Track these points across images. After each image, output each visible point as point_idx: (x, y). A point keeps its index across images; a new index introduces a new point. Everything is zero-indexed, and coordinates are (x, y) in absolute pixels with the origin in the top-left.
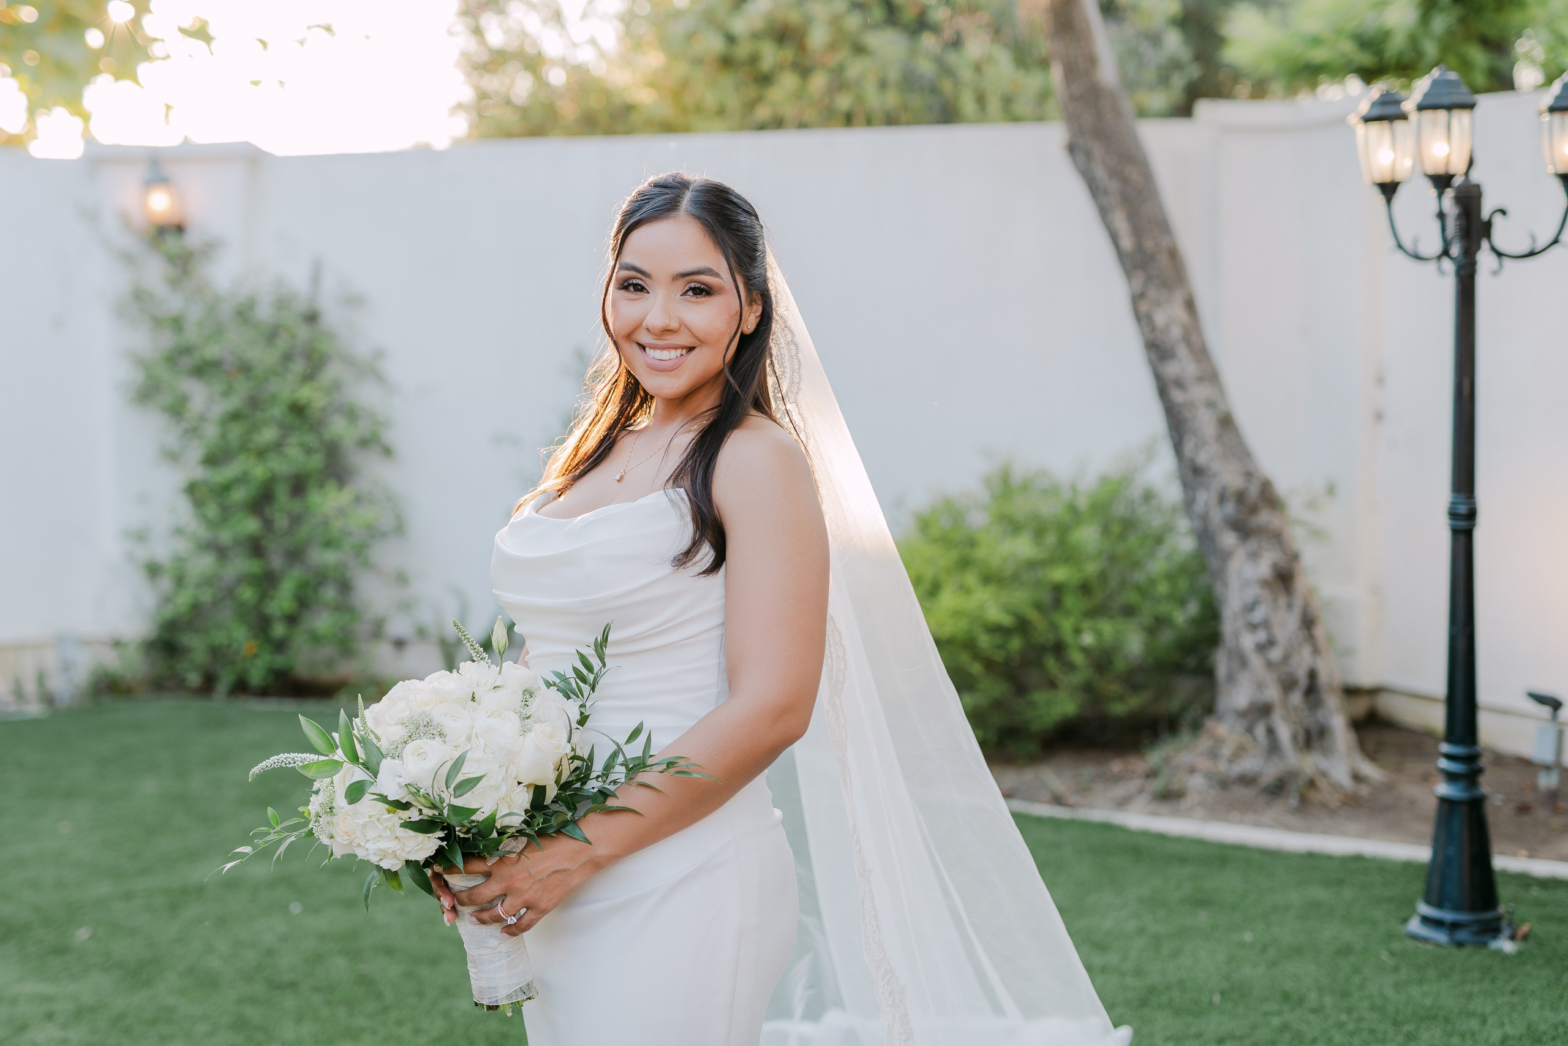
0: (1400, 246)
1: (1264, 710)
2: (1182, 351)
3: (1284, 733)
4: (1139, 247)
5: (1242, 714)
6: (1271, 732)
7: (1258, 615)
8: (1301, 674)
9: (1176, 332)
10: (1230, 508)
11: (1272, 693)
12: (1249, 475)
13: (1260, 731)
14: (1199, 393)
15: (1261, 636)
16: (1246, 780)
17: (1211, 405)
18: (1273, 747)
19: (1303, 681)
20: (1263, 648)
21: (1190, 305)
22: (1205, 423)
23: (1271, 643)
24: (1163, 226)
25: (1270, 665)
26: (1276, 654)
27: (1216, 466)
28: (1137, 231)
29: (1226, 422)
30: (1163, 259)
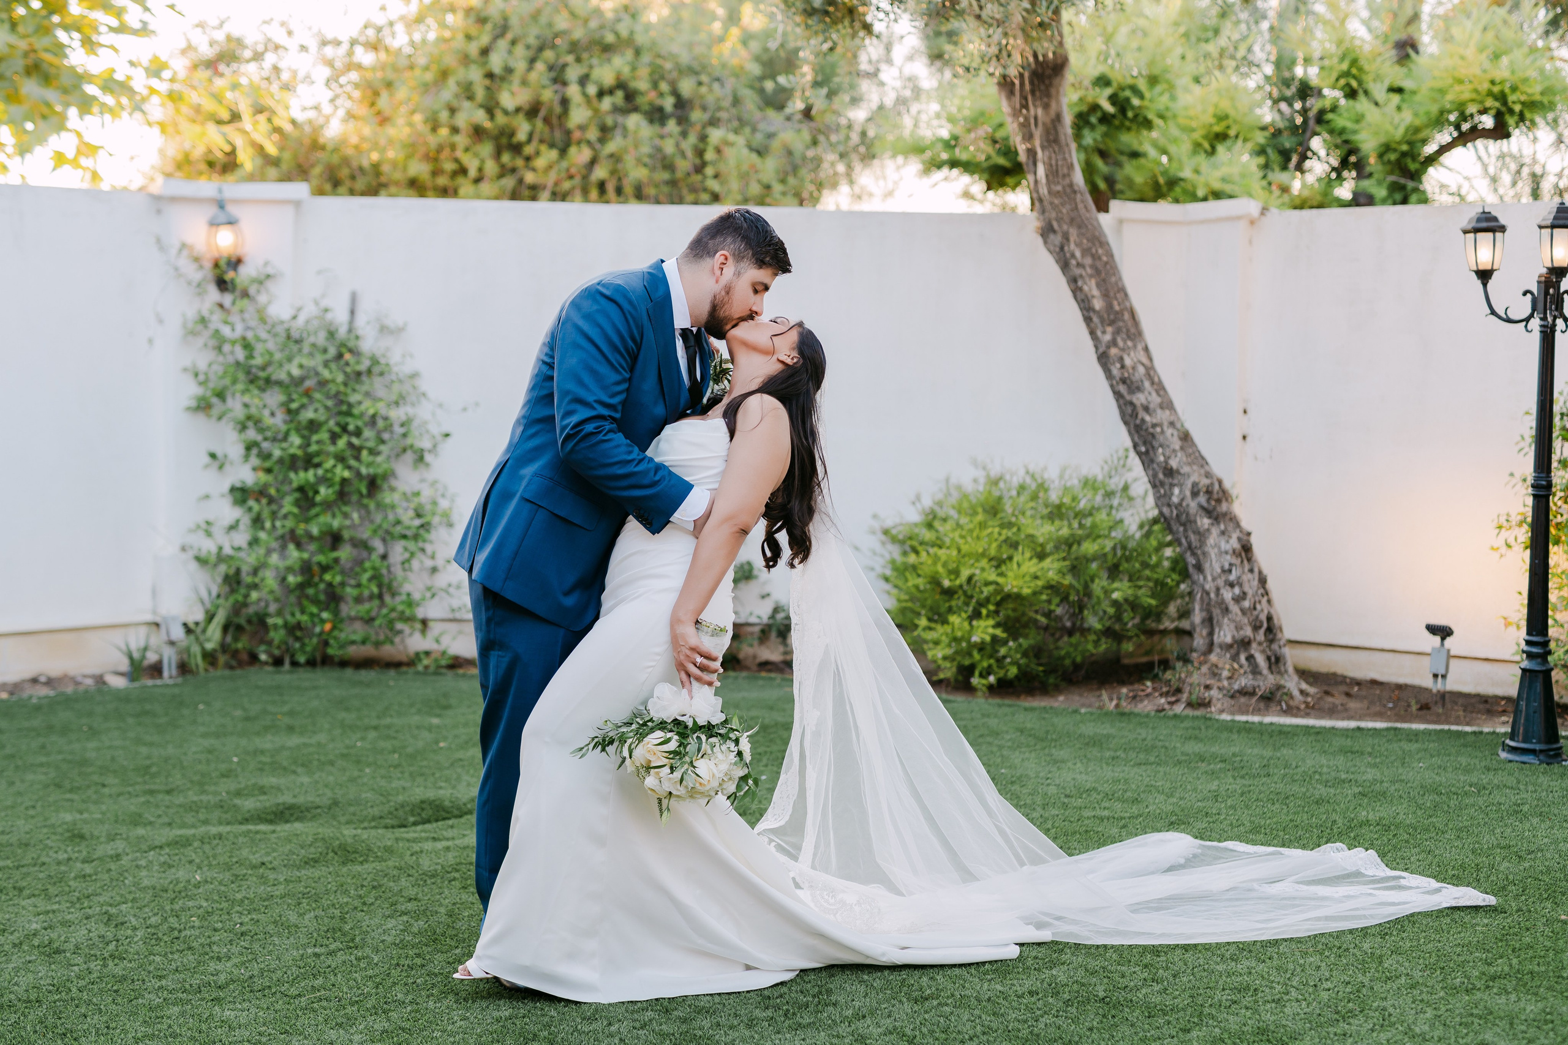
0: (1493, 312)
1: (1245, 644)
2: (1147, 384)
3: (1260, 659)
4: (1109, 307)
5: (1229, 647)
6: (1250, 658)
7: (1232, 577)
8: (1263, 617)
9: (1141, 370)
10: (1202, 499)
11: (1248, 632)
12: (1208, 475)
13: (1242, 658)
14: (1162, 416)
15: (1237, 590)
16: (1244, 692)
17: (1172, 424)
18: (1255, 671)
19: (1265, 625)
20: (1237, 600)
21: (1146, 349)
22: (1171, 438)
23: (1244, 595)
24: (1123, 290)
25: (1243, 612)
26: (1246, 604)
27: (1185, 469)
28: (1106, 295)
29: (1186, 437)
30: (1127, 316)
